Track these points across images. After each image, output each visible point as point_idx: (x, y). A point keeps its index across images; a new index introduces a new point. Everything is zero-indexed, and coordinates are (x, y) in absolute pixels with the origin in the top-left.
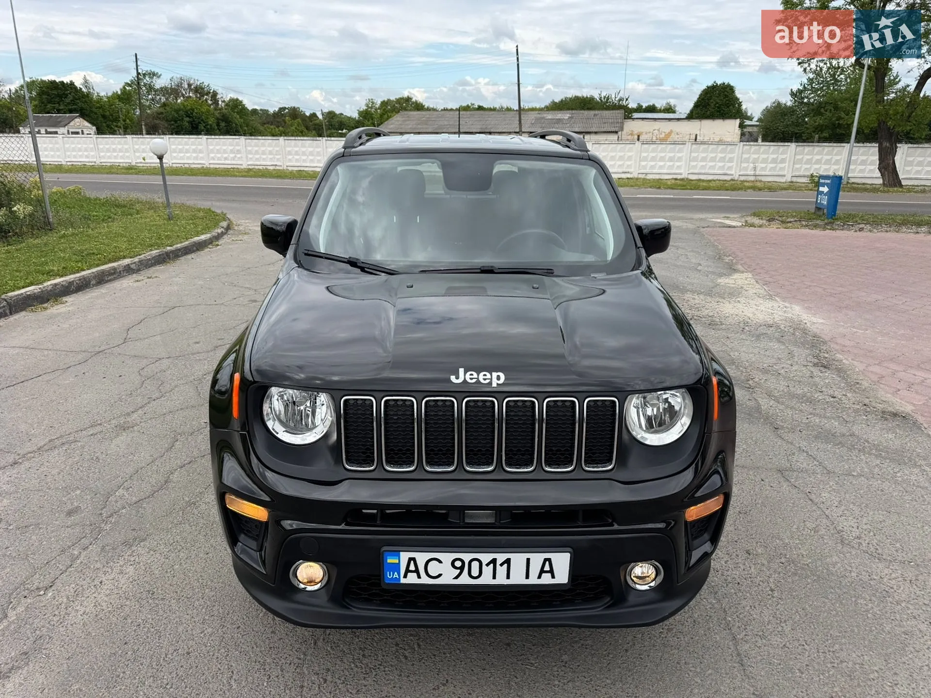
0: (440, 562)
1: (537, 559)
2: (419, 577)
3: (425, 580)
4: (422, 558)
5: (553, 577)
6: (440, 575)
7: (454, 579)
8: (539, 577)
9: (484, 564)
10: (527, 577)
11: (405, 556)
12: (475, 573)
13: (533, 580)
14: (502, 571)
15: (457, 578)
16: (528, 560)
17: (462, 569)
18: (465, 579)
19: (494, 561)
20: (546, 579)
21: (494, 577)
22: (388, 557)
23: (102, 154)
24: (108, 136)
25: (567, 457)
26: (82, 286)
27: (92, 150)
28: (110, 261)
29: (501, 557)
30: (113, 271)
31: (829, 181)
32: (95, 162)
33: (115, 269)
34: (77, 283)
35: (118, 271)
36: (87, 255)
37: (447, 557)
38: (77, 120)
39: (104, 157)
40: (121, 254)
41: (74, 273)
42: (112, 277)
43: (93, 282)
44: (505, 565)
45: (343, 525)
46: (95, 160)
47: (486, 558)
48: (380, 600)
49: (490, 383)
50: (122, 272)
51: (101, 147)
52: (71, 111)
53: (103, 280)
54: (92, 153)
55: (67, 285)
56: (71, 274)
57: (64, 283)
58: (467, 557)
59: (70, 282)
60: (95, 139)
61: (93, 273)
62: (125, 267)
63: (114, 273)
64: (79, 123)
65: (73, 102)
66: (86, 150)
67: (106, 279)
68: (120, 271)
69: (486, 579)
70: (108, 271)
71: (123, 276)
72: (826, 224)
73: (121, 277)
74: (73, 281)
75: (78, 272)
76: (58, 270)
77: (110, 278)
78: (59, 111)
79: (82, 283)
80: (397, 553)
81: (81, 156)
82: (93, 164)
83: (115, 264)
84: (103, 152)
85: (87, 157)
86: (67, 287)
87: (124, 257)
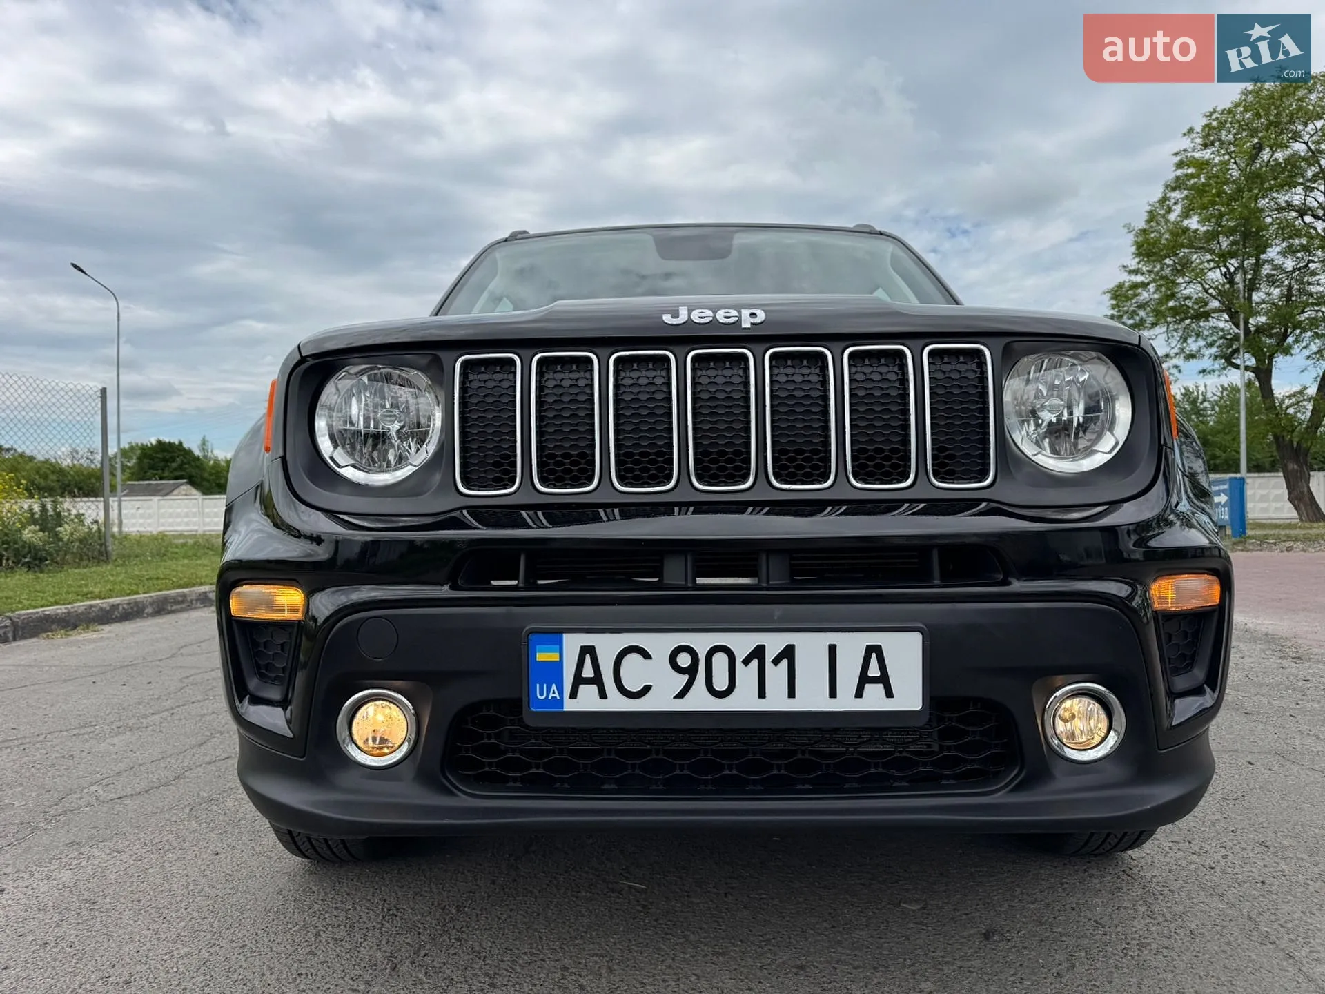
0: (646, 656)
1: (852, 646)
2: (603, 695)
3: (616, 703)
4: (608, 645)
5: (889, 693)
6: (647, 689)
7: (675, 698)
8: (859, 694)
9: (740, 657)
10: (833, 693)
11: (572, 643)
12: (721, 683)
13: (846, 702)
14: (777, 675)
15: (681, 695)
16: (832, 649)
17: (692, 671)
18: (699, 701)
19: (759, 653)
20: (874, 700)
21: (762, 694)
22: (538, 647)
23: (208, 520)
24: (218, 496)
25: (895, 466)
26: (130, 613)
27: (194, 515)
28: (180, 587)
29: (774, 643)
30: (180, 599)
31: (1226, 487)
32: (197, 531)
33: (184, 596)
34: (123, 608)
35: (189, 599)
36: (147, 579)
37: (661, 644)
38: (184, 487)
39: (209, 524)
40: (198, 580)
41: (124, 596)
42: (178, 607)
43: (149, 610)
44: (784, 663)
45: (446, 587)
46: (196, 528)
47: (742, 644)
48: (522, 780)
49: (739, 322)
50: (194, 602)
51: (207, 510)
52: (177, 478)
53: (164, 609)
54: (195, 520)
55: (108, 608)
56: (117, 597)
57: (104, 606)
58: (702, 642)
59: (113, 605)
60: (200, 501)
61: (151, 597)
62: (200, 595)
63: (182, 602)
64: (186, 488)
65: (180, 467)
66: (187, 515)
67: (169, 608)
68: (192, 601)
69: (744, 700)
70: (174, 598)
71: (195, 608)
72: (1234, 544)
73: (191, 609)
74: (118, 605)
75: (129, 595)
76: (100, 592)
77: (174, 608)
78: (161, 479)
79: (132, 608)
80: (554, 637)
81: (179, 524)
82: (194, 533)
83: (185, 590)
84: (209, 517)
85: (187, 524)
86: (108, 612)
87: (201, 584)
